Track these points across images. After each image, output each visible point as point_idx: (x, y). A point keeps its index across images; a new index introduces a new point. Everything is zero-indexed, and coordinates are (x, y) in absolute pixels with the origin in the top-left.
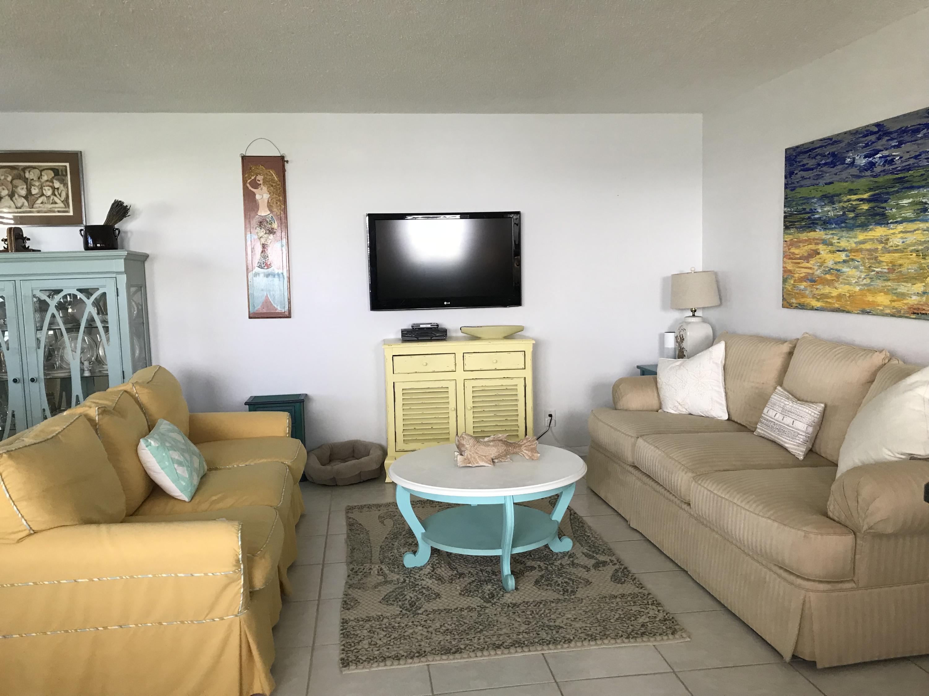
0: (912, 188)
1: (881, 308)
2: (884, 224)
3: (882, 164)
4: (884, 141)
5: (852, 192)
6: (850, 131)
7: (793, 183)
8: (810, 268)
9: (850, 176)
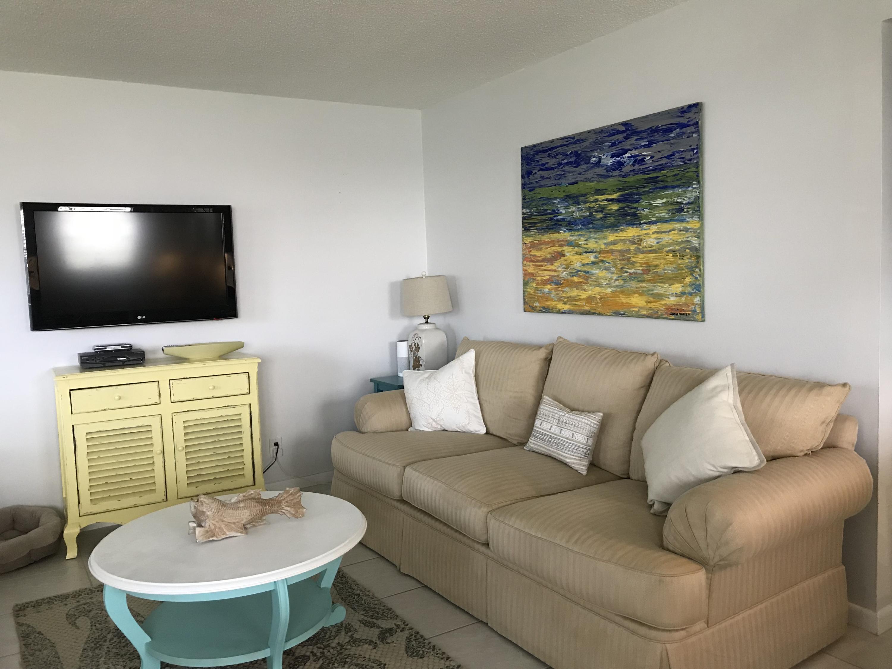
0: (666, 188)
1: (636, 310)
2: (636, 224)
3: (631, 164)
4: (633, 140)
5: (599, 192)
6: (594, 130)
7: (530, 183)
8: (555, 271)
9: (596, 176)
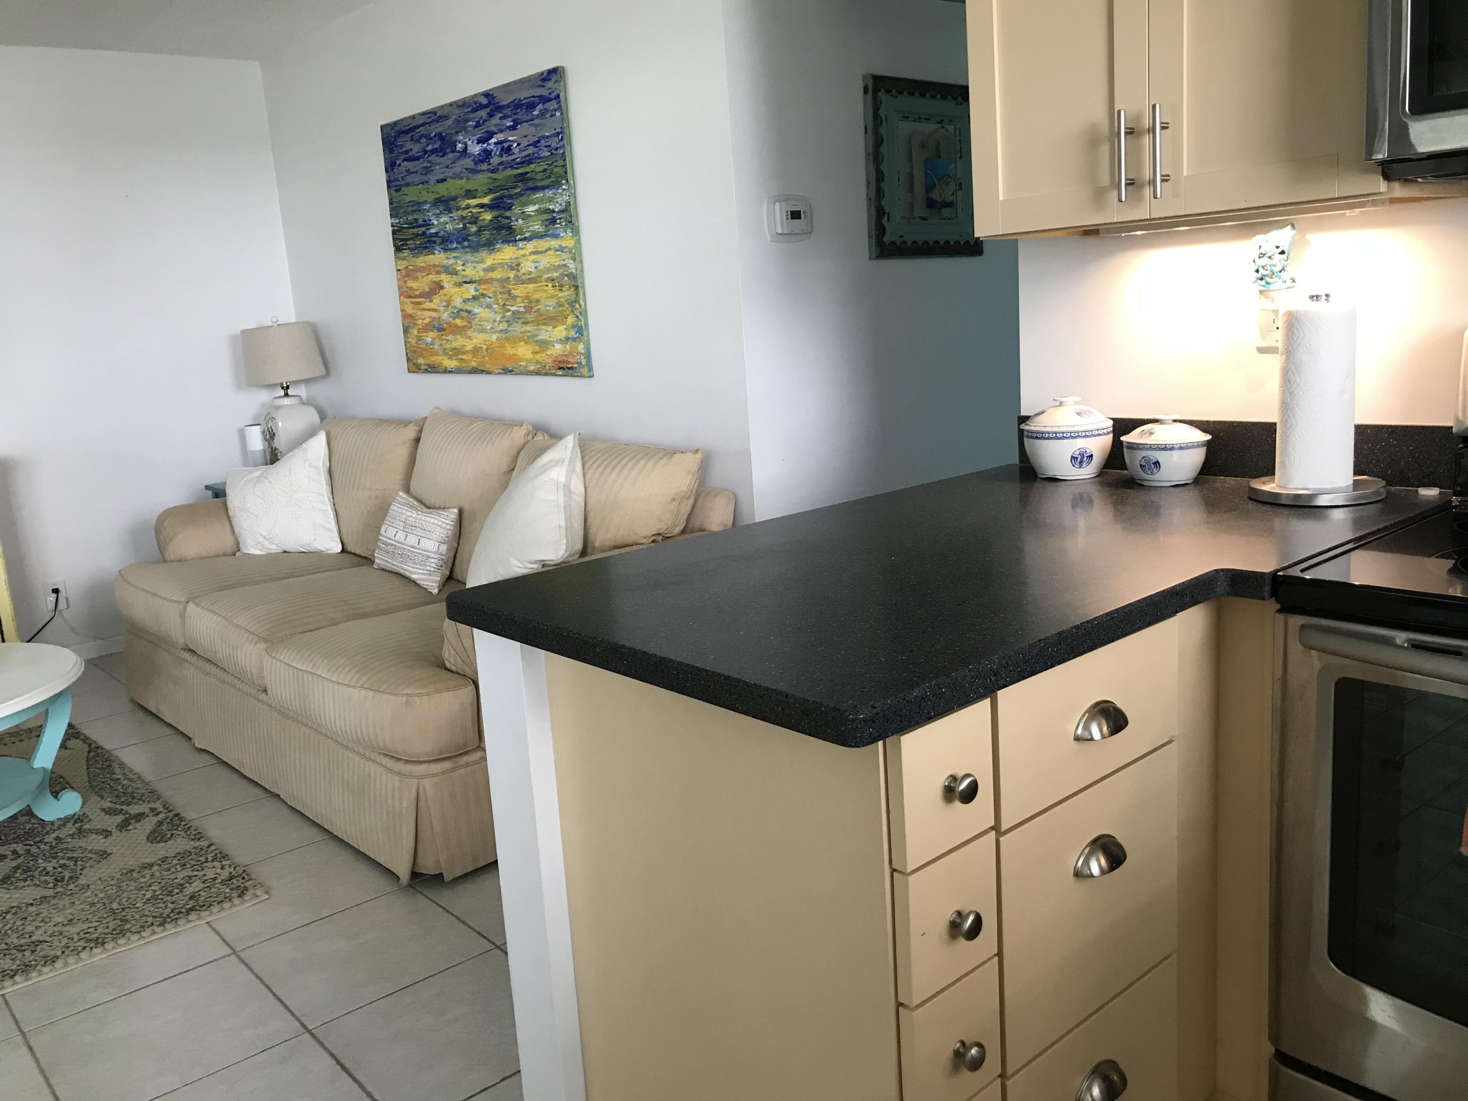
0: (536, 189)
1: (524, 364)
2: (512, 241)
3: (498, 153)
4: (496, 120)
5: (470, 194)
6: (455, 102)
7: (397, 180)
8: (435, 310)
9: (464, 170)
